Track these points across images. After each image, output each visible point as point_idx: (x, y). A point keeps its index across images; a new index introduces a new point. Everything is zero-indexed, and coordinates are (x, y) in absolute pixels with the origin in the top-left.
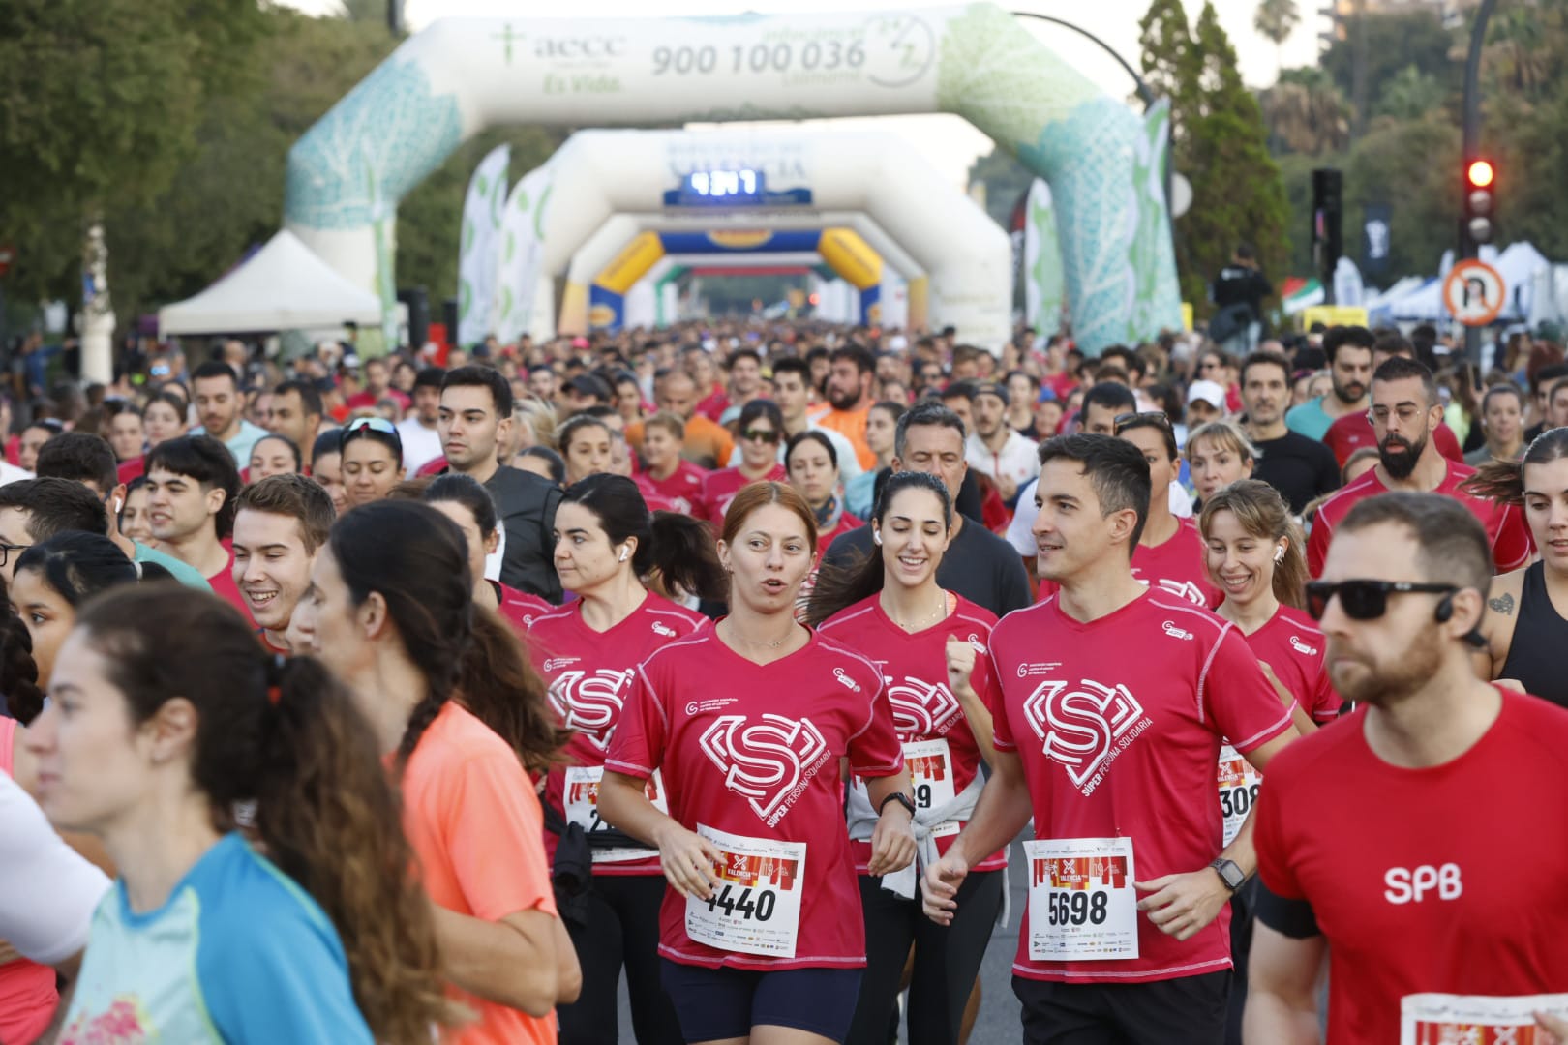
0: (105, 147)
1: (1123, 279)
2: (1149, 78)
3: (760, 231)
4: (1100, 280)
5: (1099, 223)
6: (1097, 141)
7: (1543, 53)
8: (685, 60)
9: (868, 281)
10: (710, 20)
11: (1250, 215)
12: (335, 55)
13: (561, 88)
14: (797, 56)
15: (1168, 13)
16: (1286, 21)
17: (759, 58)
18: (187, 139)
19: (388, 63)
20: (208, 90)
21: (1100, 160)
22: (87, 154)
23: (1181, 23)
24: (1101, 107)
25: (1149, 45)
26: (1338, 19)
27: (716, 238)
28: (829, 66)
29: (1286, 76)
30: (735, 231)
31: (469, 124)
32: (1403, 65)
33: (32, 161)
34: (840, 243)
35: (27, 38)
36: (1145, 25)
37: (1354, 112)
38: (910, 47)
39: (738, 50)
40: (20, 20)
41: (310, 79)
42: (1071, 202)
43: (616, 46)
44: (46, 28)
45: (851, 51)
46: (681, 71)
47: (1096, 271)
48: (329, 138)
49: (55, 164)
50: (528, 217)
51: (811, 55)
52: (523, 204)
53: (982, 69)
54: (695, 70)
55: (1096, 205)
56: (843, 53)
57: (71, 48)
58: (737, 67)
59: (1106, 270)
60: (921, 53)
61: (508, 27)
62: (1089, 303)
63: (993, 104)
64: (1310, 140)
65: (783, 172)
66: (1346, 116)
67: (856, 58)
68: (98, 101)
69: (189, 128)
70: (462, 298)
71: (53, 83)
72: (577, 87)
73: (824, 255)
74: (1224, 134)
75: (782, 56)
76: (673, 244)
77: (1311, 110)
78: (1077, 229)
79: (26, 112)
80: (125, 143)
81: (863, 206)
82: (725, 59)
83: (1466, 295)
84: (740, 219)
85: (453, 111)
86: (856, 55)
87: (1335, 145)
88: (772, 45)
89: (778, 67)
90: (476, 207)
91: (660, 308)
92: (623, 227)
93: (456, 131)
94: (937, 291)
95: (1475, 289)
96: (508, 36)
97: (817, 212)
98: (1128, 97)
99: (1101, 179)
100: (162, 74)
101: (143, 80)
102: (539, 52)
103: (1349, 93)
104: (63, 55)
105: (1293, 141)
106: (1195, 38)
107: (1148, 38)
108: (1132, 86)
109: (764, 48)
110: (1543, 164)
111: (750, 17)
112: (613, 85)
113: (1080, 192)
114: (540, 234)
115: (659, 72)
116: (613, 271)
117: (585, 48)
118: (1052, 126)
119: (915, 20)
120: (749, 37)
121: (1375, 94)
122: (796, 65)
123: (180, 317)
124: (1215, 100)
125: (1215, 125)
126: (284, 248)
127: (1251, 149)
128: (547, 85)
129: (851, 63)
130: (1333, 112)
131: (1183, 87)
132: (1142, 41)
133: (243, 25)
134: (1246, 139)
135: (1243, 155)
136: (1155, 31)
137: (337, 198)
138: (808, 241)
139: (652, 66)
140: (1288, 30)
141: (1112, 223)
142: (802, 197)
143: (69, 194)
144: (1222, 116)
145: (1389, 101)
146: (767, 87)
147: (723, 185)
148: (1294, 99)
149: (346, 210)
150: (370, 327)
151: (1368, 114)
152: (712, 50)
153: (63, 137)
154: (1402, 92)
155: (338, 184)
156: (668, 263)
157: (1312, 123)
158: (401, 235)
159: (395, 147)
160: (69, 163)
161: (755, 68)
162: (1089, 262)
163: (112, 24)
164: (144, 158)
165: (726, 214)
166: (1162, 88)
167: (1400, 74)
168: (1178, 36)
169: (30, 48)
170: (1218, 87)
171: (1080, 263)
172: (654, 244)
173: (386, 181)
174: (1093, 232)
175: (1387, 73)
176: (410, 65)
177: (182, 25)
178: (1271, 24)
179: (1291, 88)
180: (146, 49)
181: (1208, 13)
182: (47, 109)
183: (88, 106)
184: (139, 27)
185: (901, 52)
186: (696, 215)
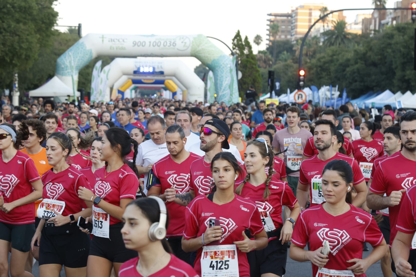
0: (19, 57)
1: (227, 92)
2: (234, 51)
3: (152, 80)
4: (223, 92)
5: (223, 80)
6: (223, 63)
7: (312, 49)
8: (139, 44)
9: (174, 91)
10: (144, 36)
11: (254, 80)
12: (67, 41)
13: (114, 49)
14: (162, 44)
15: (238, 38)
16: (260, 41)
17: (154, 44)
18: (36, 56)
19: (78, 42)
20: (41, 47)
21: (224, 67)
22: (15, 59)
23: (241, 40)
24: (224, 56)
25: (234, 44)
26: (270, 41)
27: (143, 81)
28: (169, 46)
29: (260, 52)
30: (147, 80)
31: (94, 55)
32: (284, 50)
33: (4, 60)
34: (169, 83)
35: (4, 34)
36: (233, 40)
37: (273, 60)
38: (185, 43)
39: (150, 42)
40: (2, 30)
41: (61, 45)
42: (217, 76)
43: (125, 40)
44: (7, 32)
45: (173, 43)
46: (138, 46)
47: (222, 90)
48: (65, 57)
49: (8, 60)
50: (105, 75)
51: (165, 44)
52: (104, 73)
53: (200, 48)
54: (141, 46)
55: (222, 76)
56: (172, 44)
57: (12, 36)
58: (150, 46)
59: (224, 90)
60: (188, 44)
61: (103, 36)
62: (221, 96)
63: (202, 55)
64: (264, 65)
65: (158, 68)
66: (271, 61)
67: (174, 45)
68: (18, 48)
69: (37, 54)
70: (91, 91)
71: (8, 43)
72: (117, 49)
73: (165, 85)
74: (249, 63)
75: (159, 44)
76: (134, 82)
77: (265, 59)
78: (218, 81)
79: (3, 49)
80: (23, 57)
81: (174, 75)
82: (148, 44)
83: (298, 97)
84: (149, 77)
85: (91, 53)
86: (174, 44)
87: (269, 66)
88: (157, 41)
89: (158, 46)
90: (95, 73)
91: (131, 95)
92: (125, 78)
93: (92, 57)
94: (189, 93)
95: (300, 96)
96: (103, 38)
97: (165, 76)
98: (230, 55)
99: (223, 71)
100: (32, 42)
101: (28, 44)
102: (109, 41)
103: (272, 56)
104: (11, 38)
105: (261, 65)
106: (244, 43)
107: (234, 43)
108: (230, 52)
109: (155, 42)
110: (312, 72)
111: (153, 35)
112: (124, 49)
113: (219, 73)
114: (107, 79)
115: (134, 46)
116: (122, 86)
117: (119, 41)
118: (214, 60)
119: (187, 37)
120: (153, 40)
121: (277, 57)
122: (162, 46)
123: (33, 93)
124: (247, 56)
125: (247, 61)
126: (55, 79)
127: (254, 66)
128: (111, 48)
129: (173, 46)
130: (269, 60)
131: (241, 53)
132: (233, 43)
133: (48, 33)
134: (253, 64)
135: (253, 67)
136: (235, 41)
137: (67, 70)
138: (162, 82)
139: (132, 45)
140: (260, 43)
141: (226, 80)
142: (162, 73)
143: (11, 67)
144: (249, 59)
145: (280, 58)
146: (156, 50)
147: (146, 70)
148: (261, 57)
149: (68, 72)
150: (72, 96)
151: (276, 61)
152: (145, 42)
153: (10, 55)
154: (283, 56)
155: (67, 67)
156: (133, 86)
157: (265, 62)
158: (79, 78)
159: (79, 60)
160: (11, 60)
161: (154, 46)
162: (221, 88)
163: (21, 32)
164: (27, 60)
165: (146, 76)
166: (236, 53)
167: (283, 53)
168: (240, 43)
169: (4, 36)
170: (248, 53)
171: (219, 88)
172: (130, 82)
173: (77, 67)
174: (222, 82)
175: (280, 52)
176: (82, 43)
177: (36, 33)
178: (257, 41)
179: (261, 54)
180: (28, 37)
181: (246, 38)
182: (7, 49)
183: (16, 49)
184: (27, 33)
185: (183, 44)
186: (140, 76)
